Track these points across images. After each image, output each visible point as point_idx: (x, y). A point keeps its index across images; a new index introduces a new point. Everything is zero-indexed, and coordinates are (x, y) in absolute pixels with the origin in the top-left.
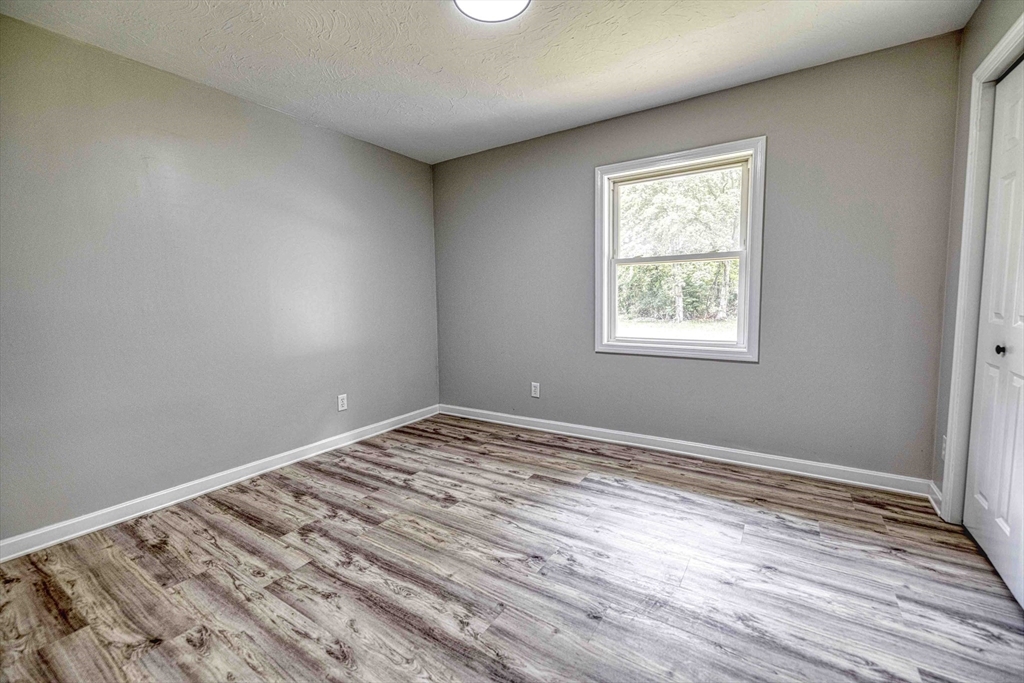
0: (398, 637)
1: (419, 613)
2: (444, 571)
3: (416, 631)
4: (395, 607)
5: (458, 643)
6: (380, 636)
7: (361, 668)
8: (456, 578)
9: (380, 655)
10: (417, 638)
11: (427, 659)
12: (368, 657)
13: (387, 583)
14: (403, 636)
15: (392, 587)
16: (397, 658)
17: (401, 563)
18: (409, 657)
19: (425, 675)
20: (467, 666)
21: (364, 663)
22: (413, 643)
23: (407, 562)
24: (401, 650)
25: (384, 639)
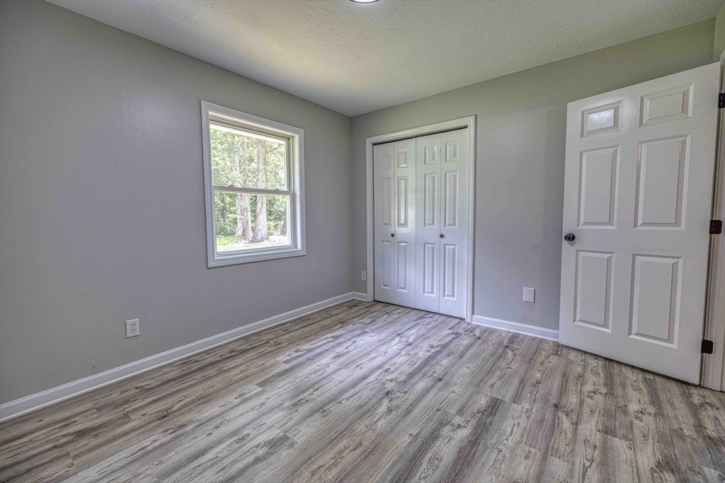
0: (483, 460)
1: (456, 450)
2: (406, 439)
3: (474, 450)
4: (453, 465)
5: (476, 428)
6: (485, 471)
7: (517, 476)
8: (414, 431)
9: (503, 467)
10: (480, 449)
11: (494, 442)
12: (507, 474)
13: (425, 478)
14: (481, 456)
15: (430, 472)
16: (500, 457)
17: (395, 470)
18: (497, 451)
19: (505, 441)
20: (491, 424)
21: (513, 476)
22: (484, 451)
23: (393, 466)
24: (494, 456)
25: (488, 468)
